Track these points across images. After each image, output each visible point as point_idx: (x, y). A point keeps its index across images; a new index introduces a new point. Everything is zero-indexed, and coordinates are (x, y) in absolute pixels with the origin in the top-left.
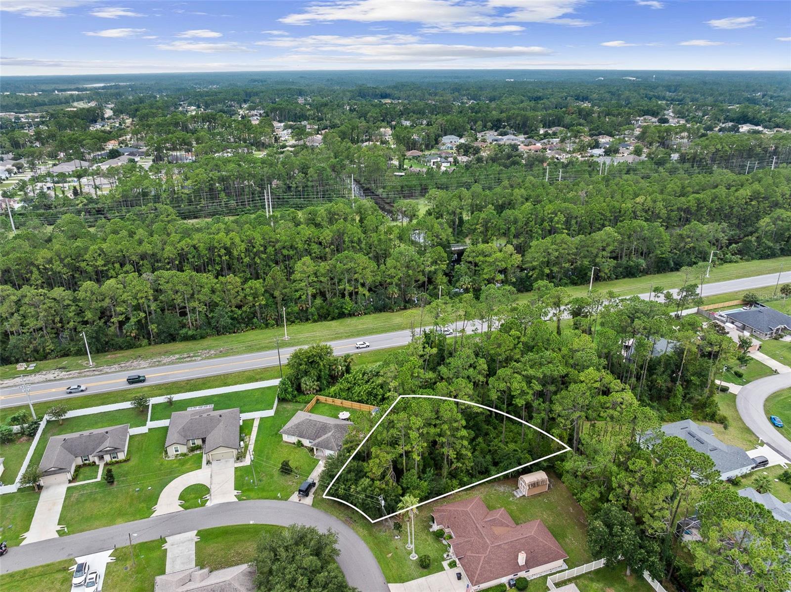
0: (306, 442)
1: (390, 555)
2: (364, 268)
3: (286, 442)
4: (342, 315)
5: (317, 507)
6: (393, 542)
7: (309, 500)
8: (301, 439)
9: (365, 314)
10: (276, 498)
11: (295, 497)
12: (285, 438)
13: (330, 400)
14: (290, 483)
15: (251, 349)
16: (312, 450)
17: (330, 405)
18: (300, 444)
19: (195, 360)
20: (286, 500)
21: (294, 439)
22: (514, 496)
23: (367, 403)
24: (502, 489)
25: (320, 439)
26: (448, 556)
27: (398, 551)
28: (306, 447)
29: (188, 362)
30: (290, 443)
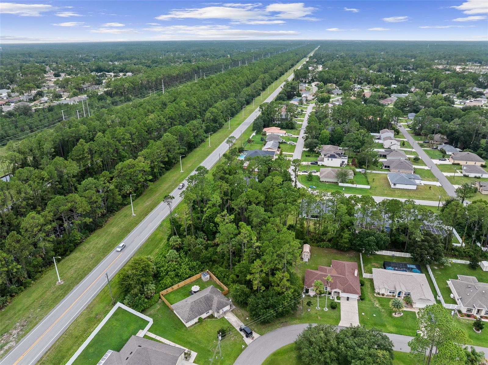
1: (319, 317)
6: (311, 313)
7: (255, 335)
8: (200, 316)
11: (248, 341)
12: (188, 325)
14: (232, 339)
15: (47, 306)
16: (212, 316)
17: (171, 292)
18: (201, 320)
21: (196, 320)
25: (214, 306)
26: (332, 297)
27: (318, 313)
28: (205, 318)
30: (193, 325)
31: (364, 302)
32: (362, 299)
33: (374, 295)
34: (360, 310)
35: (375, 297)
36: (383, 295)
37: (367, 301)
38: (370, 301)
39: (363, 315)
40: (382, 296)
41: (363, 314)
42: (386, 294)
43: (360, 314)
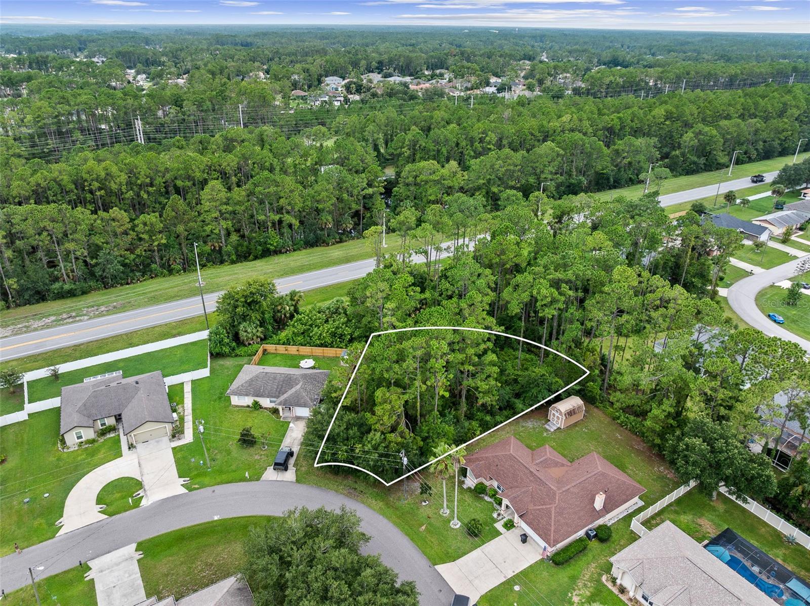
0: (266, 402)
1: (423, 527)
2: (292, 191)
3: (237, 406)
4: (266, 253)
5: (304, 483)
6: (421, 510)
7: (290, 475)
8: (257, 399)
9: (294, 250)
10: (244, 480)
11: (270, 474)
12: (235, 400)
13: (281, 349)
14: (257, 457)
15: (155, 300)
16: (275, 411)
17: (282, 354)
18: (257, 406)
19: (81, 321)
20: (258, 479)
21: (248, 401)
22: (547, 430)
23: (332, 347)
24: (530, 424)
25: (285, 396)
26: (499, 515)
27: (432, 520)
28: (266, 408)
29: (70, 323)
30: (242, 406)
31: (554, 570)
32: (559, 560)
33: (601, 575)
34: (523, 577)
35: (599, 581)
36: (623, 590)
37: (563, 575)
38: (574, 579)
39: (512, 590)
40: (615, 591)
41: (517, 588)
42: (631, 594)
43: (509, 583)
